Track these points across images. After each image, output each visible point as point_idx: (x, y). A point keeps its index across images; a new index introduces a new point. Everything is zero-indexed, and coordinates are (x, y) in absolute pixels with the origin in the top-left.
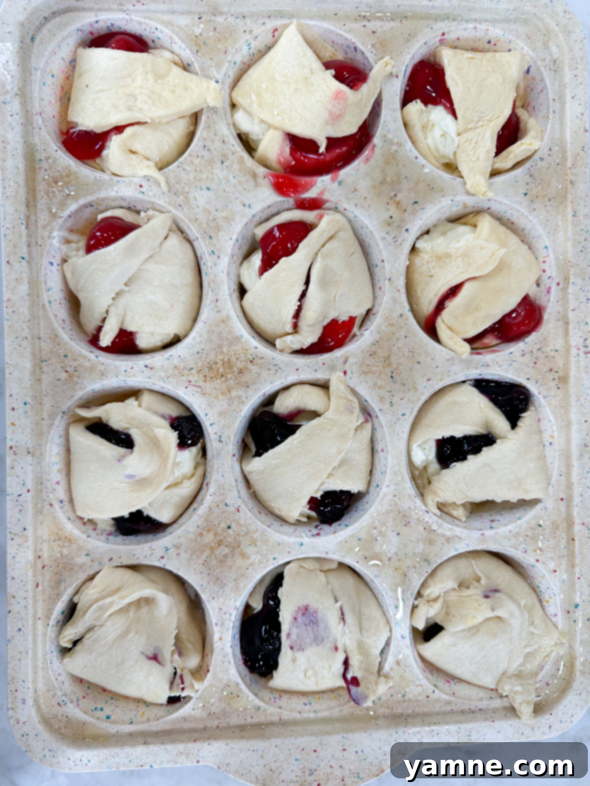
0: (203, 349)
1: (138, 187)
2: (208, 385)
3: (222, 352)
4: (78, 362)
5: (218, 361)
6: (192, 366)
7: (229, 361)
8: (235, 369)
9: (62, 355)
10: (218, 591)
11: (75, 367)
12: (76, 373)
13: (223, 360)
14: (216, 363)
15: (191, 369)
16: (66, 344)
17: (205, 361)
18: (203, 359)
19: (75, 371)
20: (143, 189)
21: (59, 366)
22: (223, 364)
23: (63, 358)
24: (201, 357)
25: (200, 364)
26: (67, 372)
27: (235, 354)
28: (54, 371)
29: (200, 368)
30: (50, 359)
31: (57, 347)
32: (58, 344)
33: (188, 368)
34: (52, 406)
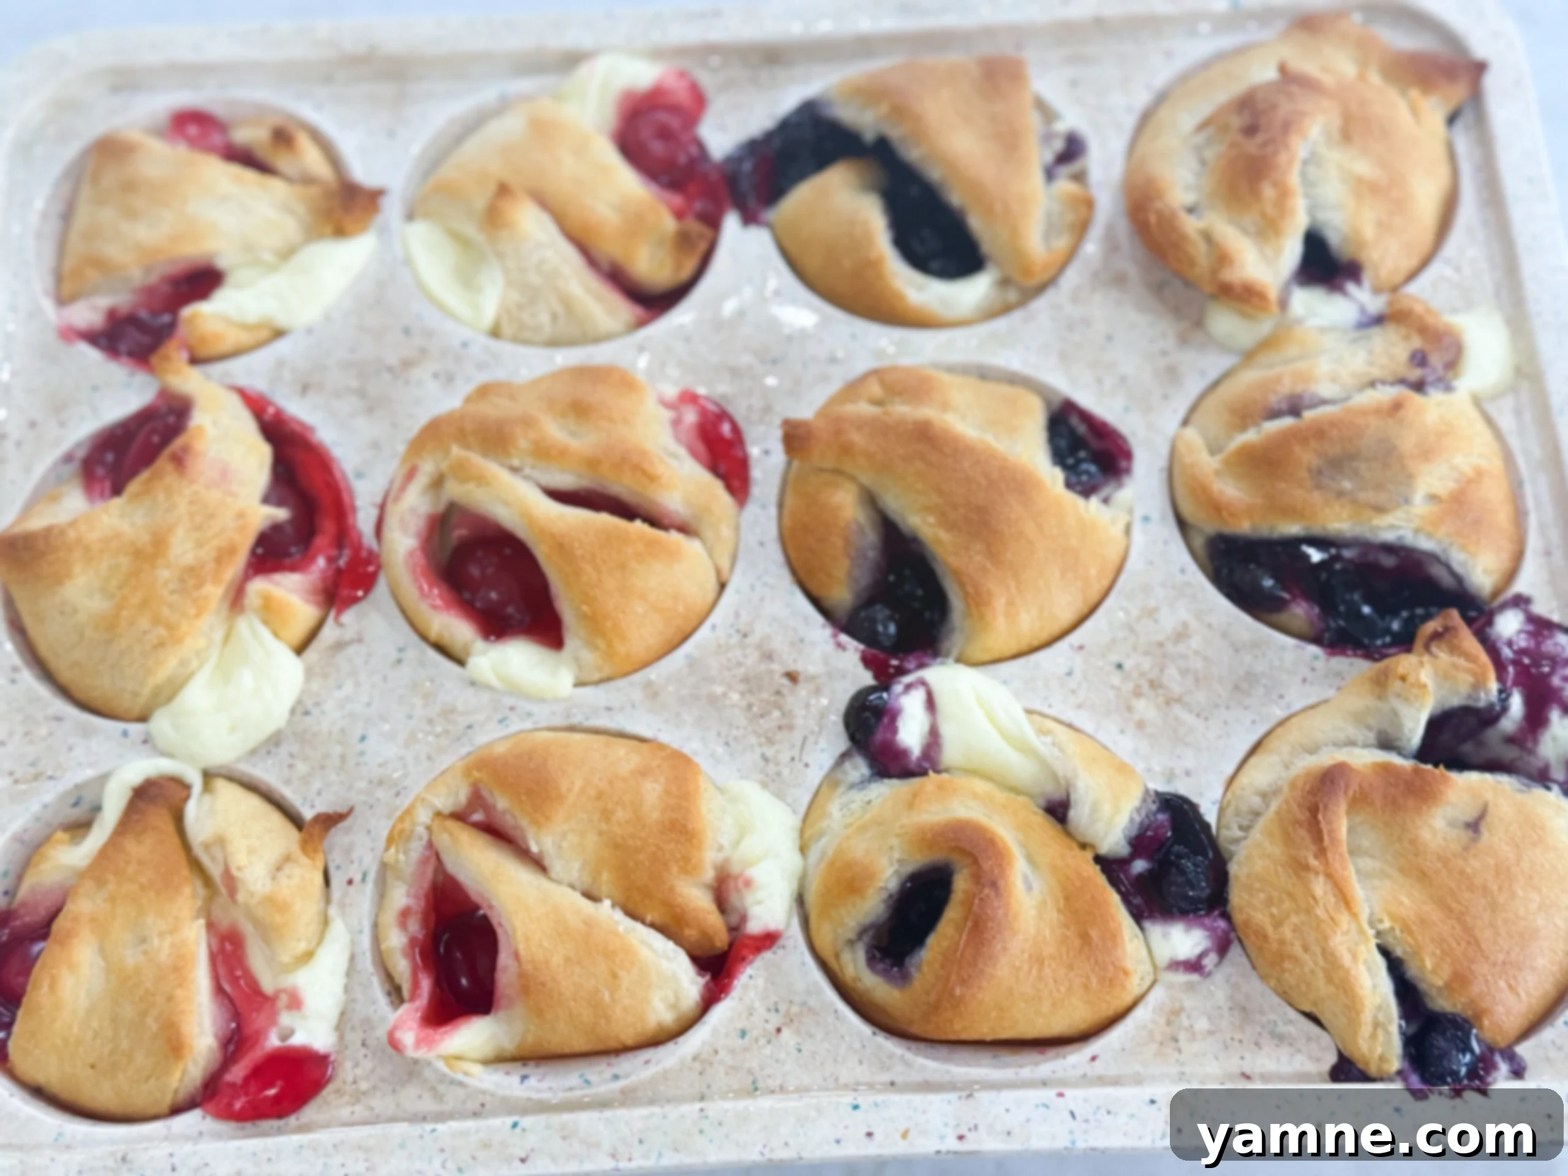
0: (719, 734)
1: (352, 889)
2: (799, 721)
3: (725, 695)
4: (757, 1004)
5: (744, 703)
6: (757, 756)
7: (746, 680)
8: (763, 667)
9: (740, 1041)
10: (1265, 686)
11: (769, 1010)
12: (783, 1008)
13: (743, 694)
14: (750, 706)
15: (766, 759)
16: (715, 1032)
17: (745, 728)
18: (741, 732)
19: (777, 1010)
20: (357, 878)
21: (768, 1050)
22: (751, 691)
23: (747, 1039)
24: (736, 739)
25: (753, 740)
26: (779, 1030)
27: (729, 669)
28: (777, 1061)
29: (763, 740)
30: (750, 1072)
31: (722, 1054)
32: (716, 1052)
33: (762, 763)
34: (861, 1062)
